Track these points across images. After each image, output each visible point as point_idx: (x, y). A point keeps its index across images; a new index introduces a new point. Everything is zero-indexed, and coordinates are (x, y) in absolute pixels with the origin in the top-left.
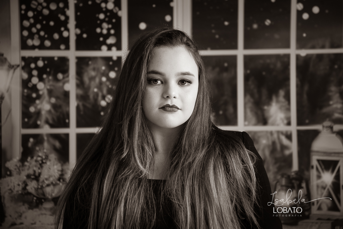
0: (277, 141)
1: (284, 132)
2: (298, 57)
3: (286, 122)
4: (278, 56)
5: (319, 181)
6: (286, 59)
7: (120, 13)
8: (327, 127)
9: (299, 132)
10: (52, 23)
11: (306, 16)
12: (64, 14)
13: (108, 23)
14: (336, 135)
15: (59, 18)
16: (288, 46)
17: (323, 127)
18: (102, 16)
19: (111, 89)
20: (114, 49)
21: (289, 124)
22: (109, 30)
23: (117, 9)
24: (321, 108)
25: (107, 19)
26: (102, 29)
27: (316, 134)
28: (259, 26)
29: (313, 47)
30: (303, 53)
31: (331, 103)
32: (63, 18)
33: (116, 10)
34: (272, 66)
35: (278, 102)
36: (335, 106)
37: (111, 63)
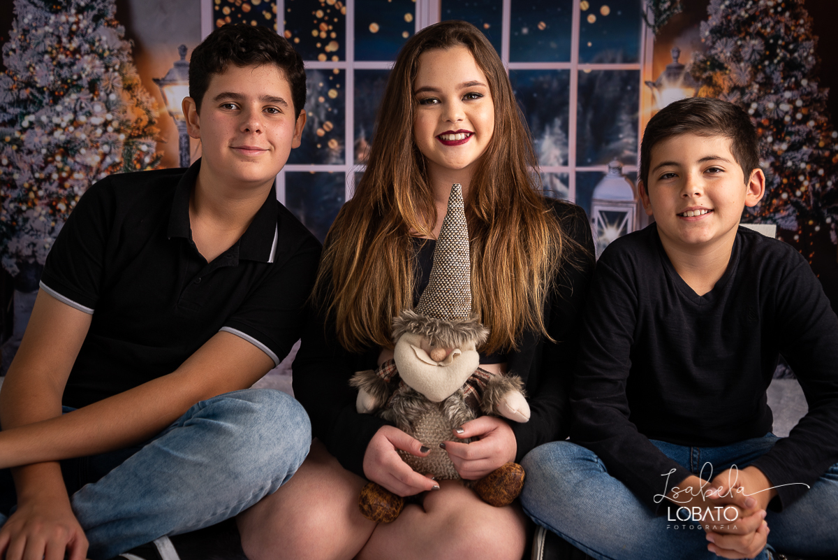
0: (549, 187)
1: (559, 175)
2: (580, 73)
3: (561, 161)
4: (554, 73)
5: (601, 239)
6: (564, 77)
7: (344, 10)
8: (614, 168)
9: (578, 174)
10: (254, 23)
11: (592, 19)
12: (270, 10)
13: (328, 23)
14: (626, 179)
15: (263, 16)
16: (568, 59)
17: (610, 167)
18: (320, 14)
19: (332, 112)
20: (335, 58)
21: (566, 163)
22: (328, 32)
23: (340, 3)
24: (608, 142)
25: (326, 18)
26: (319, 31)
27: (599, 177)
28: (530, 30)
29: (601, 61)
30: (588, 68)
31: (621, 136)
32: (268, 16)
33: (338, 5)
34: (546, 86)
35: (552, 134)
36: (625, 140)
37: (331, 78)
